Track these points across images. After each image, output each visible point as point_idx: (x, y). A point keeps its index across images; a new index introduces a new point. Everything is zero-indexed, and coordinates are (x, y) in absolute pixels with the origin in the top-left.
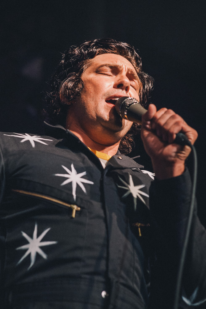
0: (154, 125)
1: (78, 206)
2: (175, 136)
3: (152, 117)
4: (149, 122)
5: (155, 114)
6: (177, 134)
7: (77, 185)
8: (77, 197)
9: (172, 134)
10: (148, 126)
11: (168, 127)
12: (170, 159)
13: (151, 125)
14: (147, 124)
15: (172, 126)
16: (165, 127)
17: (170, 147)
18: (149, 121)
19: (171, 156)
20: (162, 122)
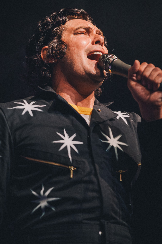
0: (139, 77)
1: (74, 167)
2: (159, 85)
3: (137, 70)
4: (135, 75)
5: (139, 68)
6: (160, 84)
7: (71, 147)
8: (72, 159)
9: (157, 84)
10: (134, 78)
11: (152, 78)
12: (157, 103)
13: (136, 77)
14: (134, 76)
15: (156, 77)
16: (151, 78)
17: (156, 93)
18: (135, 73)
19: (158, 101)
20: (147, 74)
